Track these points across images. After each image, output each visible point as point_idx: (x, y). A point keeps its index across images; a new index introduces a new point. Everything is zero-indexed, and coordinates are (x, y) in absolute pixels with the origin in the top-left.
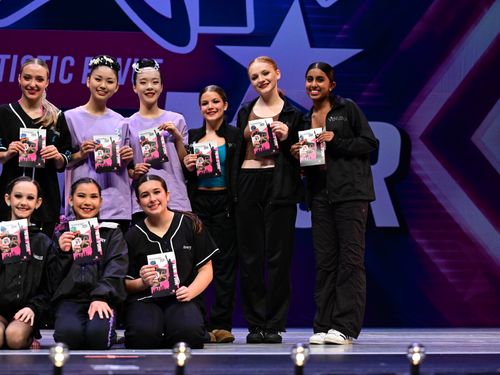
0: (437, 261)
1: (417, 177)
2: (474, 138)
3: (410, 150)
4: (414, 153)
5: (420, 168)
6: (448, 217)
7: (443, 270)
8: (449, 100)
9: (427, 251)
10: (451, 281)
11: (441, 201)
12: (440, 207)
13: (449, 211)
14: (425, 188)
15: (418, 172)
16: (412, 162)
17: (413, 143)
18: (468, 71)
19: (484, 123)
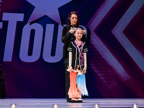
0: (99, 75)
1: (92, 45)
2: (112, 32)
3: (90, 36)
4: (91, 36)
5: (93, 42)
6: (103, 59)
7: (101, 78)
8: (104, 18)
9: (96, 71)
10: (104, 82)
11: (101, 54)
12: (101, 56)
13: (103, 57)
14: (95, 49)
15: (93, 43)
16: (91, 40)
17: (91, 33)
18: (110, 8)
19: (116, 26)
